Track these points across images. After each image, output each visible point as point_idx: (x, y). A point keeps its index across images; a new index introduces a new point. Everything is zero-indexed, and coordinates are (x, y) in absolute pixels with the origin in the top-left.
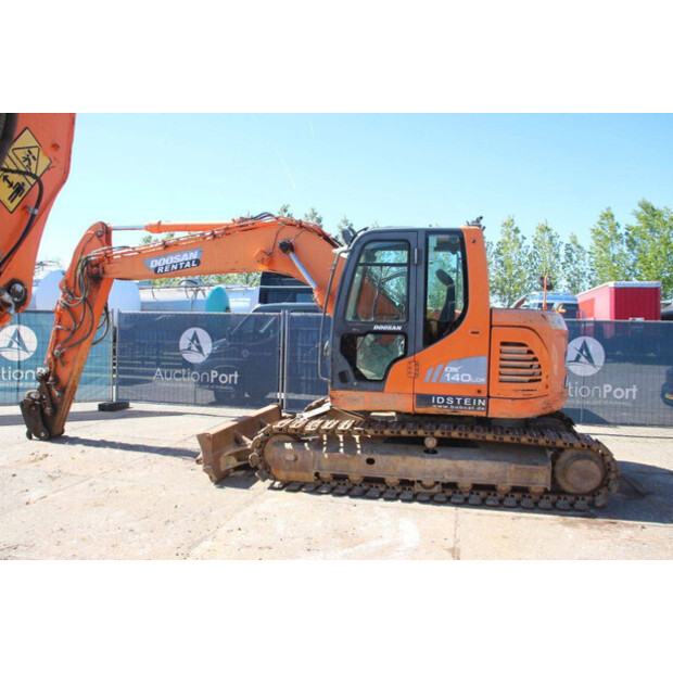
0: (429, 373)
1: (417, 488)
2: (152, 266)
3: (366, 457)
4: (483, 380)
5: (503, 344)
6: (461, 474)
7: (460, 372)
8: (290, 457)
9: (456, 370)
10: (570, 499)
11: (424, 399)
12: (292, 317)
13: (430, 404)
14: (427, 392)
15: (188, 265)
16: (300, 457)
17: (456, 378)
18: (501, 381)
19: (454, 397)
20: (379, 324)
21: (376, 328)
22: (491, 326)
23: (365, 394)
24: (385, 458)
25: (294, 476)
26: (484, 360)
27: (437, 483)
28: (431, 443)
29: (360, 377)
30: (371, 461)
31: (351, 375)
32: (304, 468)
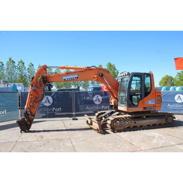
0: (146, 102)
1: (143, 127)
2: (63, 78)
3: (134, 122)
4: (155, 103)
5: (157, 96)
6: (151, 122)
7: (151, 102)
8: (119, 124)
9: (150, 102)
10: (167, 125)
11: (145, 108)
12: (76, 92)
13: (146, 109)
14: (145, 107)
15: (75, 78)
16: (121, 124)
17: (150, 103)
18: (158, 103)
19: (150, 107)
20: (137, 93)
21: (136, 94)
22: (155, 93)
23: (134, 108)
24: (138, 121)
25: (120, 129)
26: (155, 99)
27: (147, 125)
28: (145, 117)
29: (133, 104)
30: (135, 123)
31: (131, 104)
32: (122, 126)
